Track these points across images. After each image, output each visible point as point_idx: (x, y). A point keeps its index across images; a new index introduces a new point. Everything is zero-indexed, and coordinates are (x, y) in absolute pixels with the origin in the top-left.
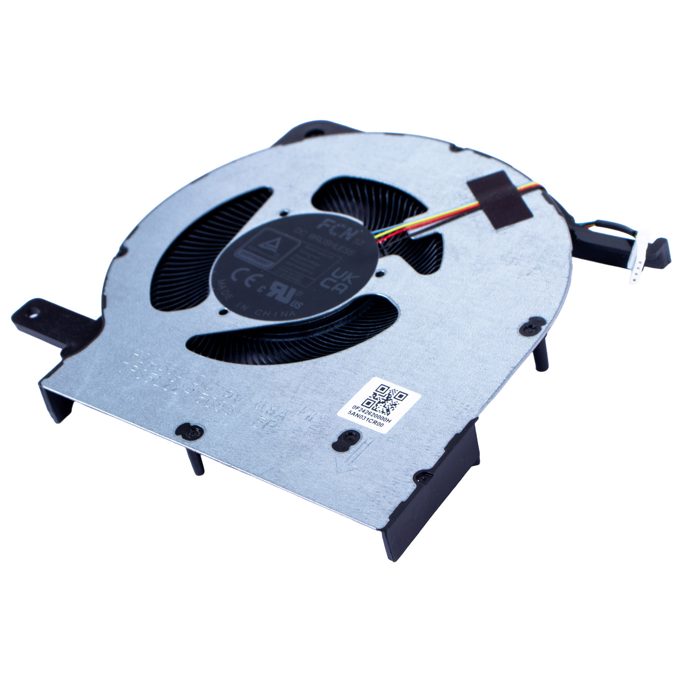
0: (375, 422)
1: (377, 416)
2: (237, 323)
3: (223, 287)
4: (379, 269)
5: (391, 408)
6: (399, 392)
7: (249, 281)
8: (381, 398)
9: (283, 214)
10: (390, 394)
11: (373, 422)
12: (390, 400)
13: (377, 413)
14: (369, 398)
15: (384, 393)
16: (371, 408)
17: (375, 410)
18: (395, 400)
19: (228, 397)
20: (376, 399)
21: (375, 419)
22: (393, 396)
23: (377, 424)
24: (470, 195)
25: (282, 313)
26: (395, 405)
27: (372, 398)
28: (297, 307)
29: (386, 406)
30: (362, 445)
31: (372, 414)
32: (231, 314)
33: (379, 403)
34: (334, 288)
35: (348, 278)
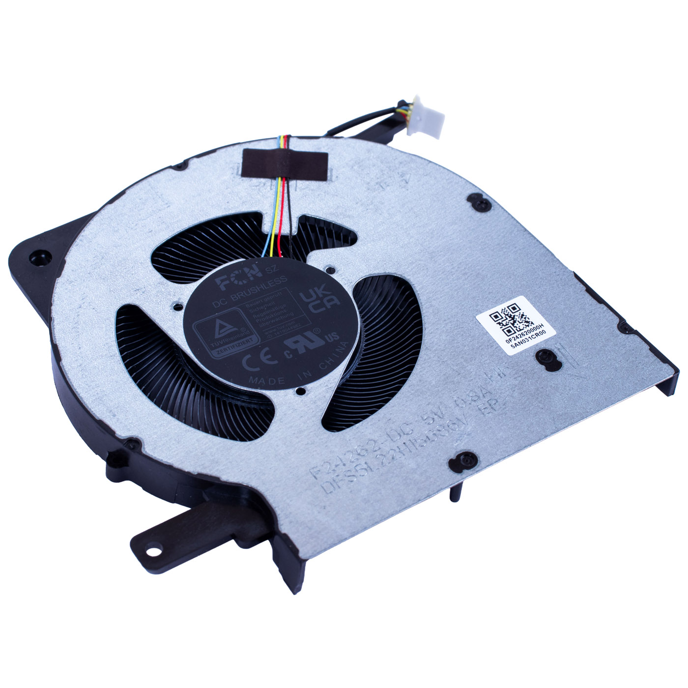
0: (537, 335)
1: (527, 333)
2: (327, 386)
3: (262, 381)
4: (324, 269)
5: (527, 320)
6: (508, 307)
7: (267, 359)
8: (507, 321)
9: (178, 307)
10: (506, 313)
11: (535, 336)
12: (514, 316)
13: (525, 330)
14: (502, 329)
15: (502, 318)
16: (516, 331)
17: (520, 330)
18: (517, 314)
19: (434, 421)
20: (507, 325)
21: (533, 333)
22: (510, 313)
23: (539, 334)
24: (262, 180)
25: (337, 350)
26: (523, 315)
27: (504, 327)
28: (336, 337)
29: (520, 321)
30: (560, 352)
31: (525, 333)
32: (308, 387)
33: (513, 324)
34: (328, 305)
35: (320, 292)
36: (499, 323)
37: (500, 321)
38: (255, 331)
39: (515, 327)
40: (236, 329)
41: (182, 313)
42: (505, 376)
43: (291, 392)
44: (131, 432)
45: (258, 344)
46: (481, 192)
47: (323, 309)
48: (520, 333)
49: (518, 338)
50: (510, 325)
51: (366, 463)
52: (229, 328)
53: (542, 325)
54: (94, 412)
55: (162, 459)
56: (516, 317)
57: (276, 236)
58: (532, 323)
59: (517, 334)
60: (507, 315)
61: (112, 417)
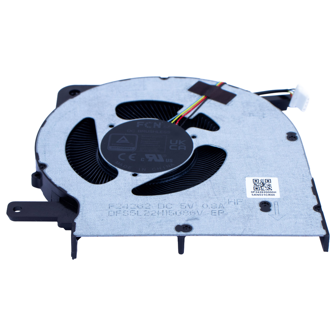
2: (148, 177)
3: (121, 164)
4: (191, 135)
5: (270, 187)
6: (265, 180)
7: (131, 158)
8: (260, 184)
9: (111, 126)
10: (262, 181)
11: (268, 195)
12: (265, 184)
13: (265, 191)
14: (254, 186)
15: (259, 182)
16: (260, 190)
17: (263, 190)
18: (268, 184)
19: (185, 208)
20: (258, 186)
21: (268, 193)
22: (265, 182)
23: (271, 195)
24: (196, 95)
25: (166, 166)
26: (270, 185)
27: (256, 186)
28: (171, 161)
29: (266, 187)
30: (274, 205)
31: (264, 192)
32: (140, 174)
33: (261, 187)
34: (179, 149)
35: (180, 142)
36: (255, 184)
37: (256, 183)
38: (136, 146)
39: (261, 188)
40: (129, 142)
41: (111, 129)
42: (237, 204)
43: (130, 173)
44: (46, 162)
45: (133, 151)
46: (297, 133)
47: (176, 149)
48: (261, 191)
49: (259, 193)
50: (260, 186)
51: (138, 211)
52: (126, 141)
53: (276, 192)
54: (38, 149)
55: (50, 176)
56: (266, 185)
57: (181, 116)
58: (271, 190)
59: (259, 191)
60: (262, 182)
61: (43, 153)
